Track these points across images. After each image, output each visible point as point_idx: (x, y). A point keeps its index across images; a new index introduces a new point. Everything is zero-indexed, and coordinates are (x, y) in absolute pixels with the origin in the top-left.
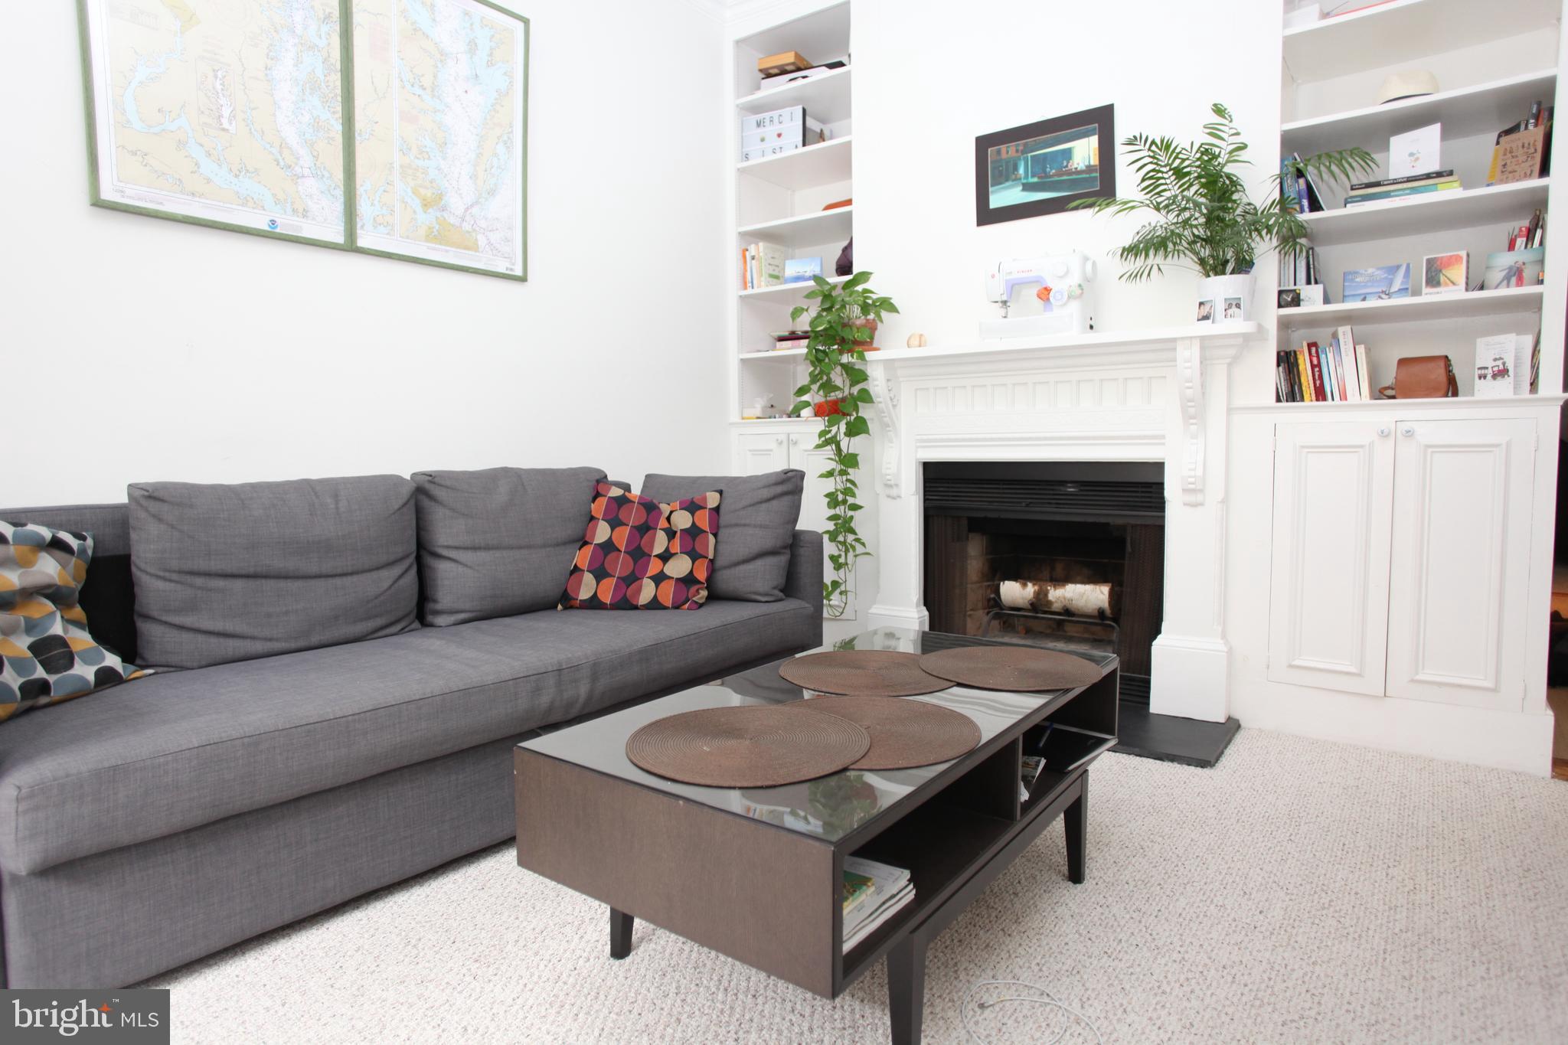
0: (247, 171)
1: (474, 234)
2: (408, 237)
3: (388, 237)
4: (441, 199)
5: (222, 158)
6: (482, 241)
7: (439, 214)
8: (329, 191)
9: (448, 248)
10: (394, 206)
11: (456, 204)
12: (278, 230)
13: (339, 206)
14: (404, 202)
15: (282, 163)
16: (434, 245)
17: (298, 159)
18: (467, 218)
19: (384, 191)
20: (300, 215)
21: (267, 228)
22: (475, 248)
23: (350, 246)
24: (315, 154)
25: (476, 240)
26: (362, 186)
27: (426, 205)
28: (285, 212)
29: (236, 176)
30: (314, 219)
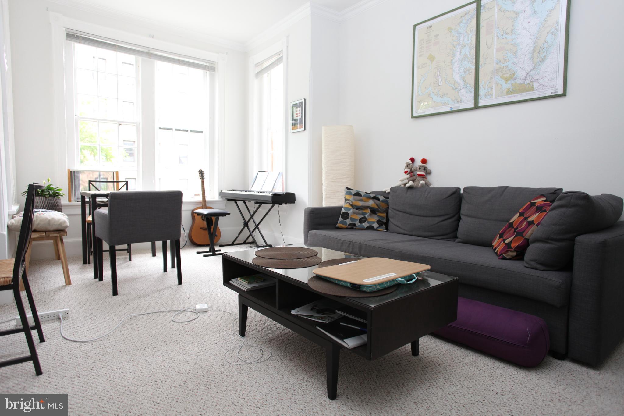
0: (445, 95)
1: (531, 84)
2: (498, 96)
3: (490, 99)
4: (514, 75)
5: (438, 94)
6: (536, 85)
7: (513, 82)
8: (469, 91)
9: (517, 94)
10: (493, 87)
11: (521, 74)
12: (453, 110)
13: (472, 95)
14: (497, 83)
15: (454, 88)
16: (510, 96)
17: (459, 84)
18: (528, 78)
19: (489, 82)
20: (459, 102)
21: (450, 110)
22: (532, 89)
23: (476, 107)
24: (465, 80)
25: (533, 85)
26: (481, 84)
27: (506, 81)
28: (455, 103)
29: (442, 98)
30: (464, 102)
